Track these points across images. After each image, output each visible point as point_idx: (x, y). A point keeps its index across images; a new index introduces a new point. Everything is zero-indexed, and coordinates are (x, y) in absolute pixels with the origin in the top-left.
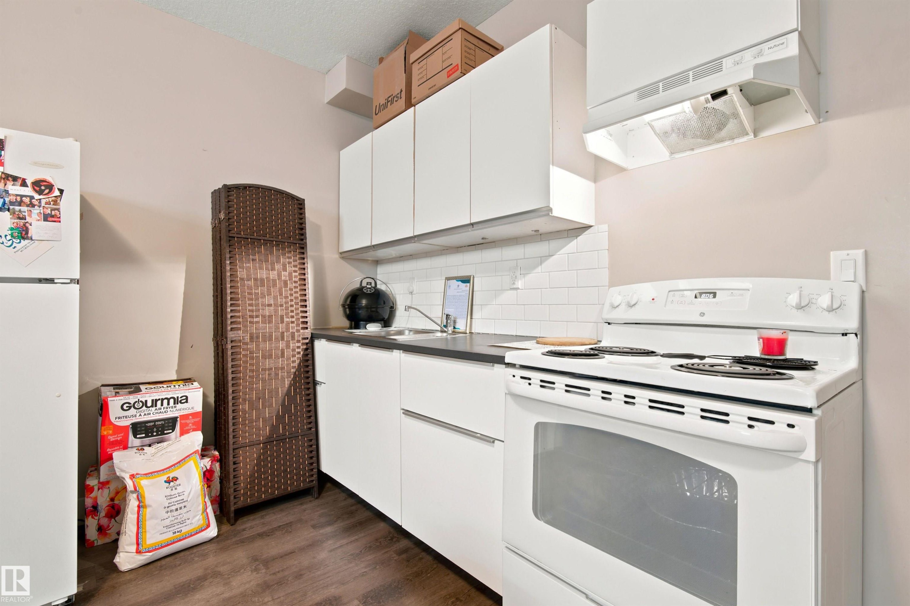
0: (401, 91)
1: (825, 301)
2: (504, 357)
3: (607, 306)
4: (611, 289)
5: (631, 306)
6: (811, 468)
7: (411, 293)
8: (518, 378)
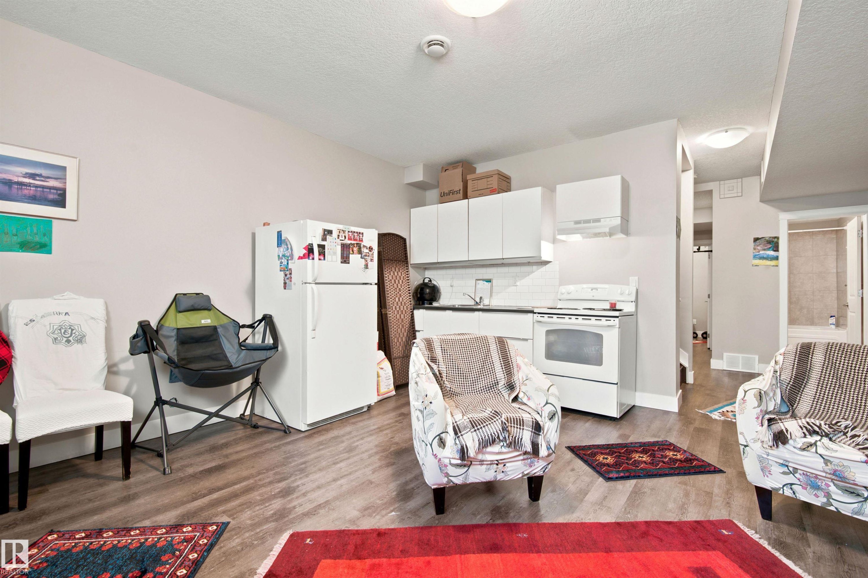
0: (460, 190)
1: (627, 292)
2: (533, 311)
3: (559, 294)
4: (561, 287)
5: (569, 293)
6: (618, 329)
7: (451, 286)
8: (539, 317)
